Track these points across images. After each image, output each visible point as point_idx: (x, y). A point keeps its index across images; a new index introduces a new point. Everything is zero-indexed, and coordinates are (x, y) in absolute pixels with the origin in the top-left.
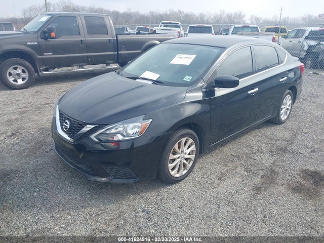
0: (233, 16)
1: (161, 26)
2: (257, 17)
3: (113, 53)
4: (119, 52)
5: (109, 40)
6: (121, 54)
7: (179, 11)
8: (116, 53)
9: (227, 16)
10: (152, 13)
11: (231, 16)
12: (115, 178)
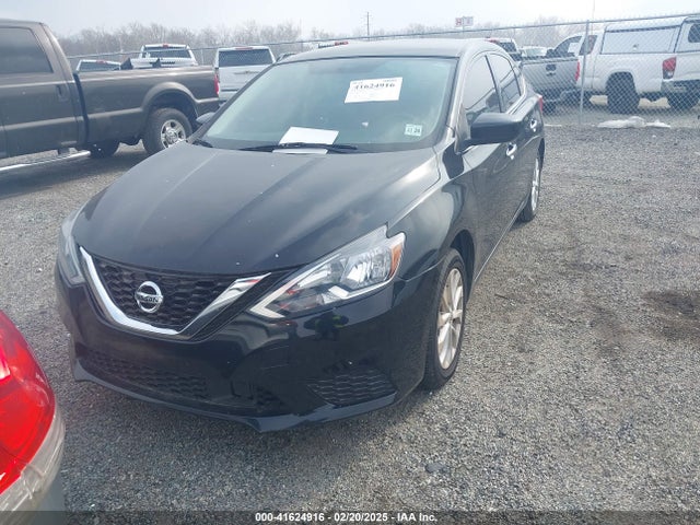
0: (275, 32)
1: (144, 56)
2: (325, 32)
3: (72, 119)
4: (90, 116)
5: (58, 86)
6: (95, 120)
7: (155, 26)
8: (81, 118)
9: (263, 32)
10: (87, 34)
11: (271, 32)
12: (337, 407)
